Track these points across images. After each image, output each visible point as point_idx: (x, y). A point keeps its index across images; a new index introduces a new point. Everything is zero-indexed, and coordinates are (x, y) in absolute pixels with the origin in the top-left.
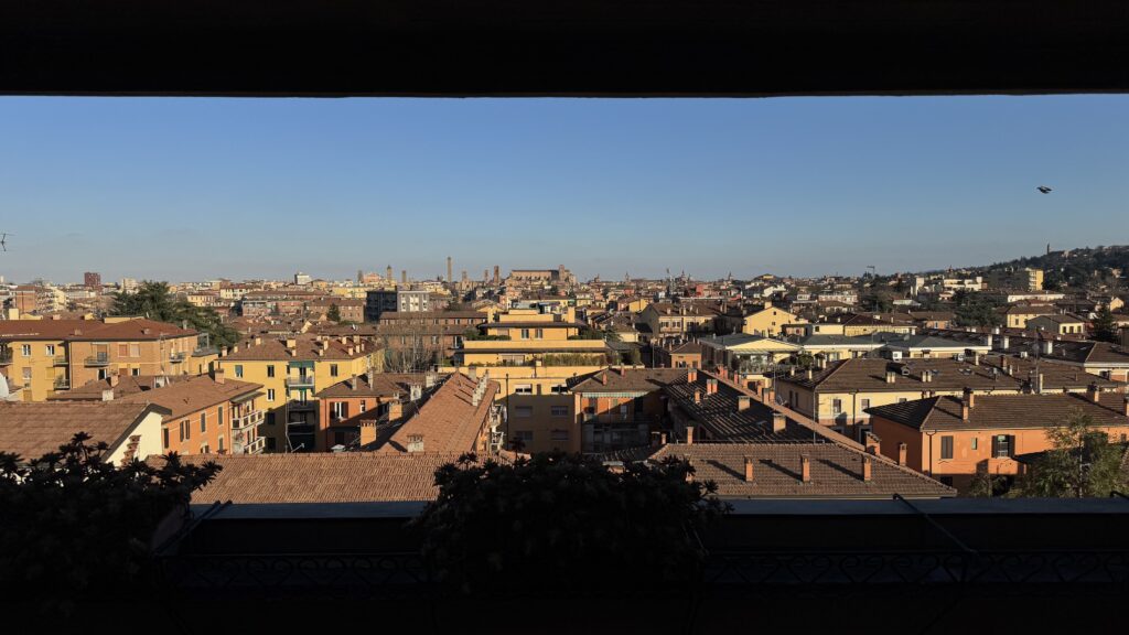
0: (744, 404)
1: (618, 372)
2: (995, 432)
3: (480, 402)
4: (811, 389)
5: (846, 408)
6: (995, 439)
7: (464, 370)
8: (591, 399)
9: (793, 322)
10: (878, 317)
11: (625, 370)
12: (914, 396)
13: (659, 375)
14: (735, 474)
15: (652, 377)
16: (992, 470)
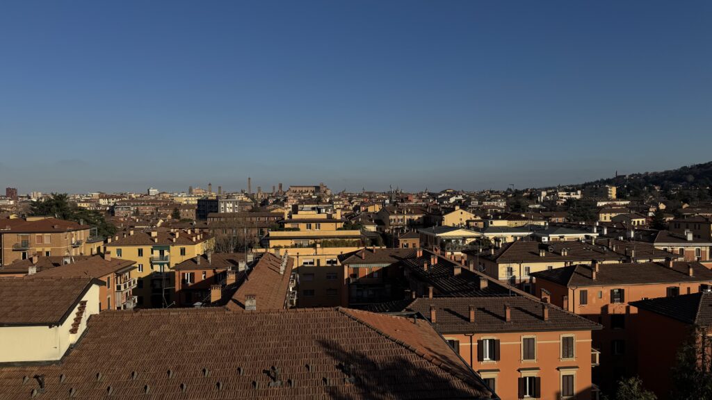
0: (457, 271)
1: (372, 251)
2: (612, 288)
3: (285, 271)
4: (494, 261)
5: (516, 273)
6: (612, 291)
7: (272, 251)
8: (354, 268)
9: (473, 219)
10: (523, 216)
11: (376, 250)
12: (561, 265)
13: (398, 252)
14: (462, 317)
15: (393, 254)
16: (610, 311)
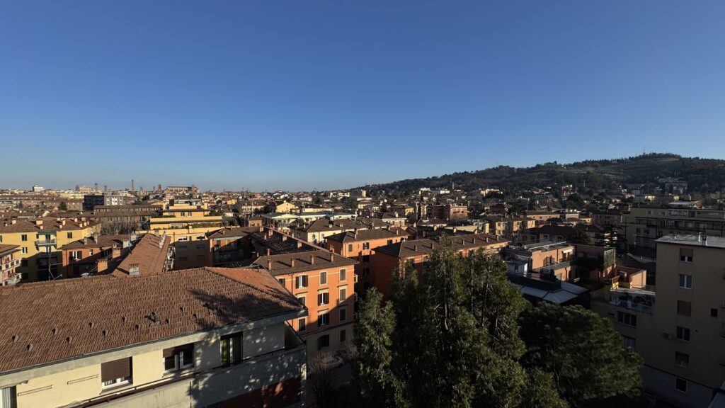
0: (285, 239)
1: (230, 229)
2: (363, 242)
3: (163, 246)
4: (306, 231)
5: (317, 238)
6: (364, 244)
7: (153, 232)
8: (217, 241)
9: (294, 208)
10: (320, 206)
11: (233, 228)
12: (338, 232)
13: (248, 229)
14: (287, 265)
15: (244, 230)
16: (363, 254)
